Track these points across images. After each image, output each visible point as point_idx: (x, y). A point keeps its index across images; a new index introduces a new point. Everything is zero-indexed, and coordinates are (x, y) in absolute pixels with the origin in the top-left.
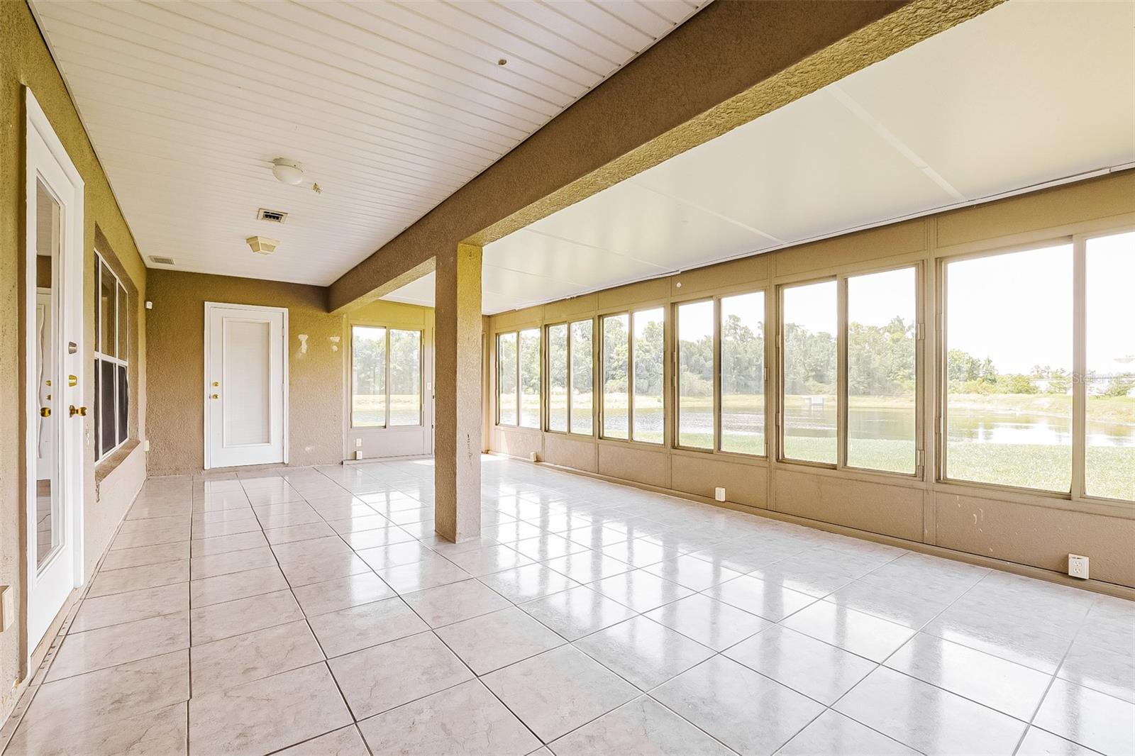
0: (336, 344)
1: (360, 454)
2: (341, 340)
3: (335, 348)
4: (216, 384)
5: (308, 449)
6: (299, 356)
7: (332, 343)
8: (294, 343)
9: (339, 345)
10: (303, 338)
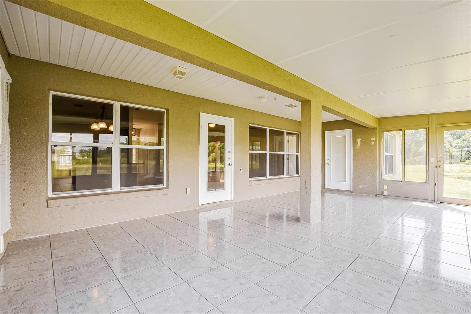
0: (374, 141)
1: (385, 193)
2: (376, 139)
3: (373, 143)
4: (328, 159)
5: (360, 187)
6: (357, 147)
7: (371, 141)
8: (355, 142)
9: (375, 141)
10: (359, 140)
